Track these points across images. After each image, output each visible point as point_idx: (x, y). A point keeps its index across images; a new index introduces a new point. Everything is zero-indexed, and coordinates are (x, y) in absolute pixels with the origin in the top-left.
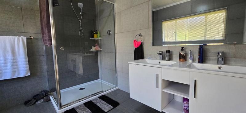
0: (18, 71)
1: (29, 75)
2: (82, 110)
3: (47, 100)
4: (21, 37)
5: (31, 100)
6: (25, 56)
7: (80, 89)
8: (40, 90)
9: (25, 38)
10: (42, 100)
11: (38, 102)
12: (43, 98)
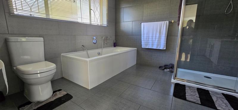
0: (160, 45)
1: (165, 49)
2: (192, 90)
3: (171, 71)
4: (166, 22)
5: (162, 67)
6: (165, 35)
7: (205, 77)
8: (170, 63)
9: (168, 22)
10: (168, 70)
11: (166, 70)
12: (169, 68)
